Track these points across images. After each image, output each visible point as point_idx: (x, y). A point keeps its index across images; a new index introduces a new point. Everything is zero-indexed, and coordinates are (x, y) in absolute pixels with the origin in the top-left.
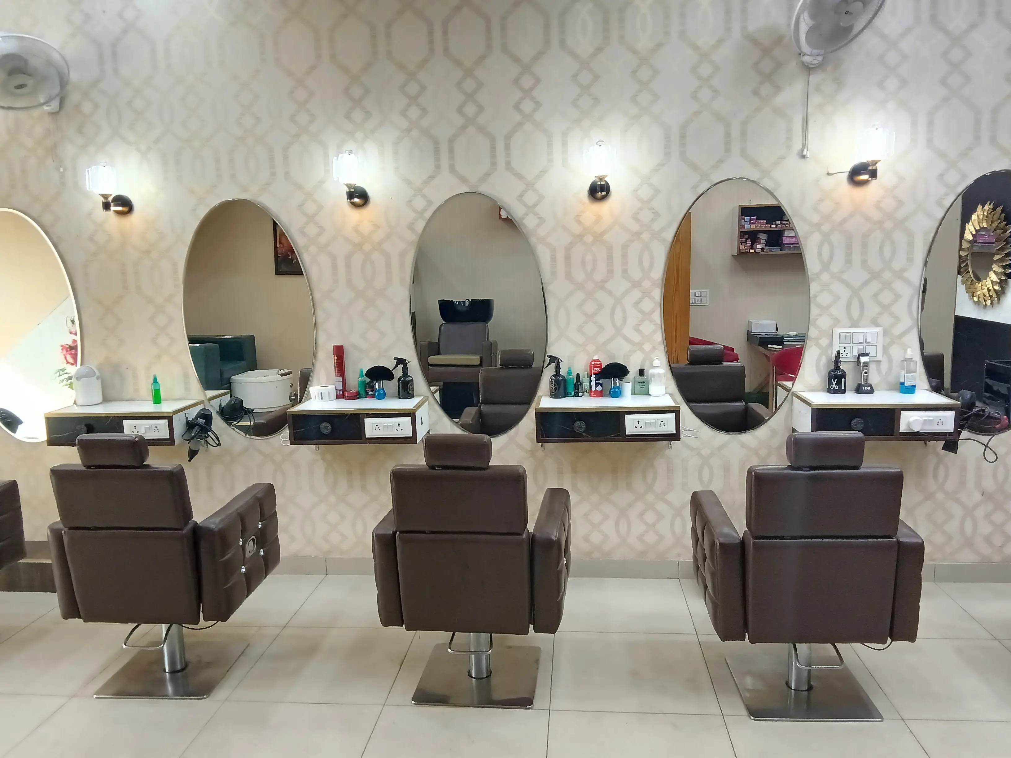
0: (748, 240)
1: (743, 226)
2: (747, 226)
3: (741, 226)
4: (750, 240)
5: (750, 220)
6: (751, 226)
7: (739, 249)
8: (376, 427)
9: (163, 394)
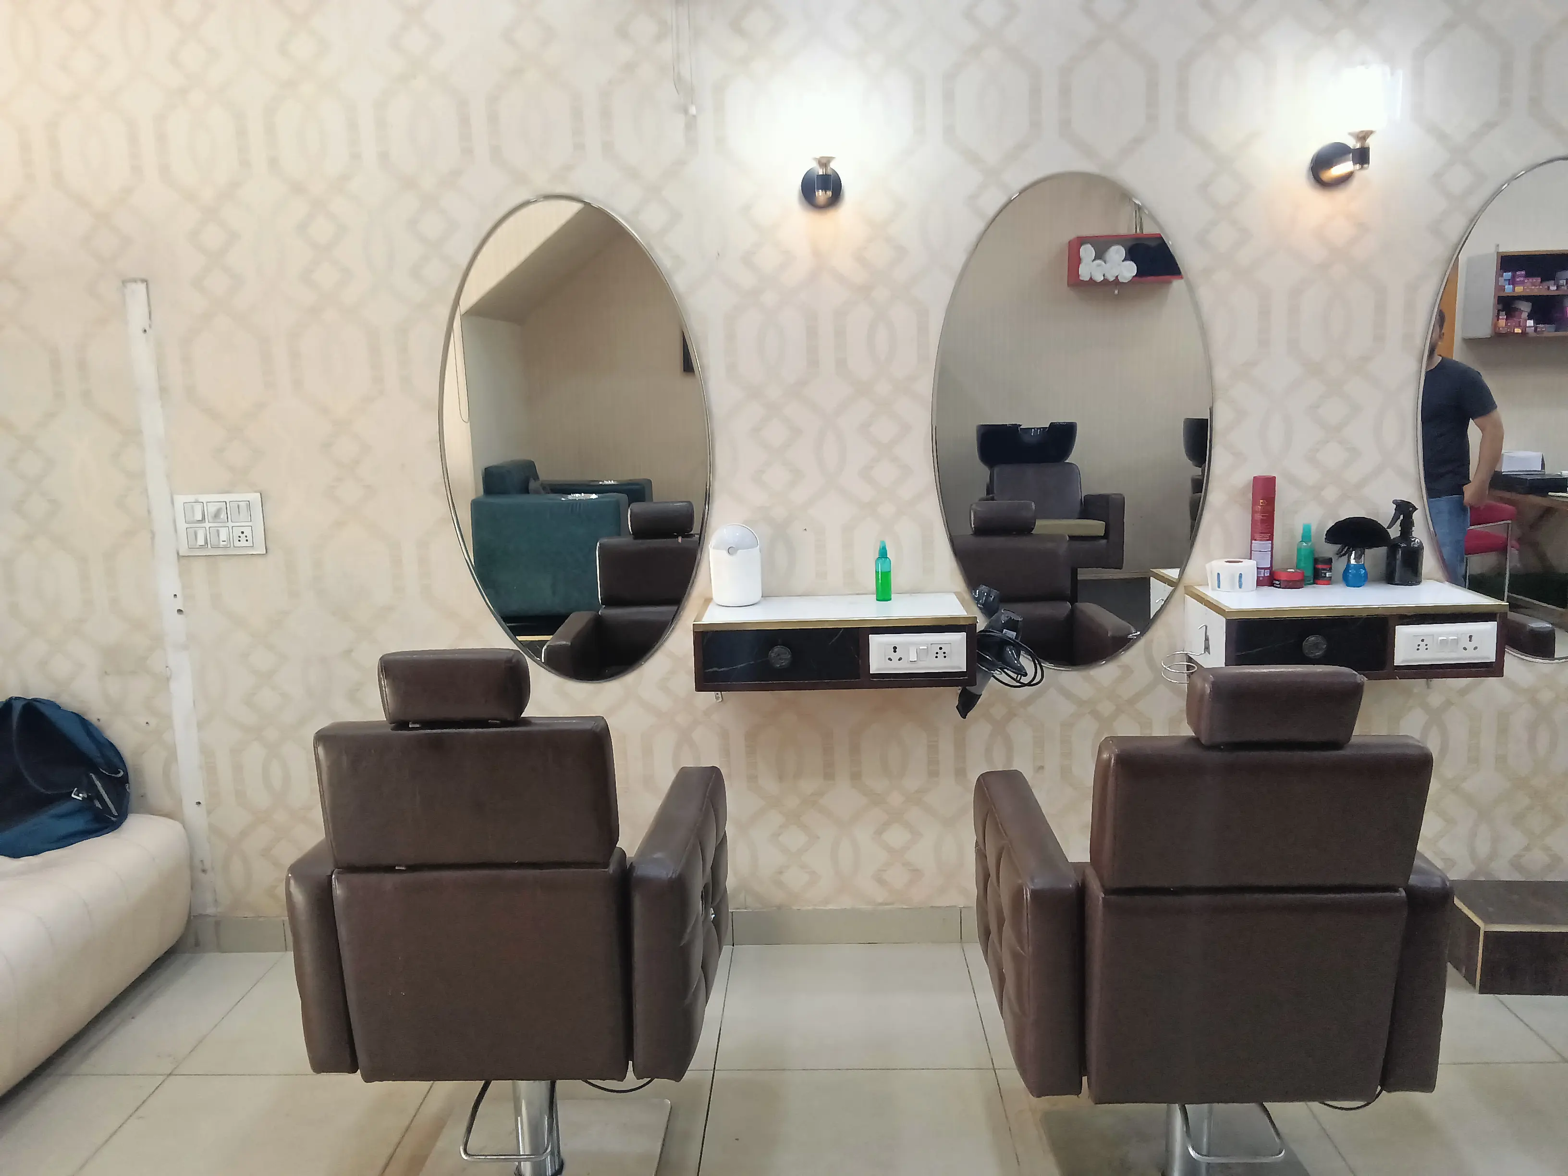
0: (1501, 313)
1: (1503, 288)
2: (1509, 288)
3: (1499, 288)
4: (1504, 313)
5: (1513, 277)
6: (1516, 288)
7: (1495, 326)
8: (1420, 643)
9: (898, 580)
